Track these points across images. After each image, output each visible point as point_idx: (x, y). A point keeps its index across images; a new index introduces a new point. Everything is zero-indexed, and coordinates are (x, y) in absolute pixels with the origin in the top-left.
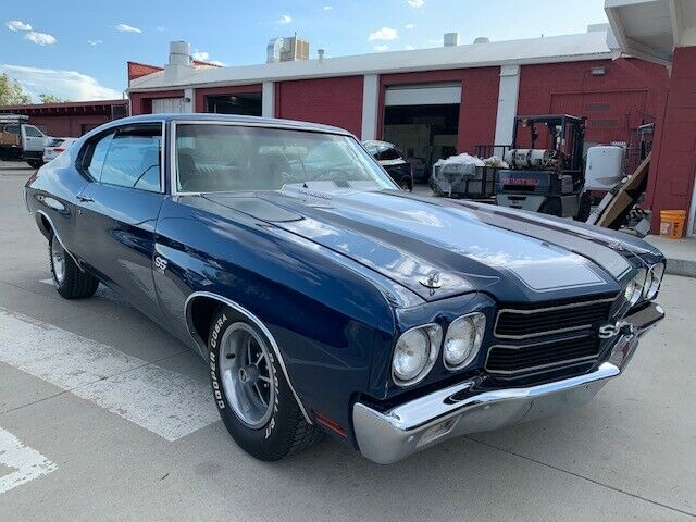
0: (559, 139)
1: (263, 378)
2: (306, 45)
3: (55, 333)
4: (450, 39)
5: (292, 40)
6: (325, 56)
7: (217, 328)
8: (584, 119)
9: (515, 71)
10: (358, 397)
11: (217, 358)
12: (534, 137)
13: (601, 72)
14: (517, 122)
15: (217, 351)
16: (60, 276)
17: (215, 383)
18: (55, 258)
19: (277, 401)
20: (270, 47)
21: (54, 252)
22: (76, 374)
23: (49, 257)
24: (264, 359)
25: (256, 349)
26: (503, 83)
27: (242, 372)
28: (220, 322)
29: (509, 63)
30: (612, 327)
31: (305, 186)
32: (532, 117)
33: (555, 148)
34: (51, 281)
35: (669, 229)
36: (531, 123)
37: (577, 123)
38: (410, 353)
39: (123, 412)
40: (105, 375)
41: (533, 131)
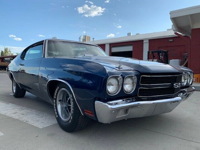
0: (161, 56)
1: (70, 105)
2: (90, 38)
3: (10, 105)
4: (129, 34)
5: (85, 36)
6: (95, 40)
7: (56, 92)
8: (168, 51)
9: (148, 41)
10: (97, 99)
11: (56, 102)
12: (154, 57)
13: (172, 41)
14: (149, 52)
15: (56, 99)
16: (14, 91)
17: (56, 112)
18: (13, 86)
19: (73, 110)
20: (80, 38)
21: (14, 84)
22: (15, 114)
23: (12, 86)
24: (70, 99)
25: (68, 97)
26: (144, 44)
27: (63, 103)
28: (57, 90)
29: (146, 39)
30: (178, 84)
31: (84, 55)
32: (153, 51)
33: (160, 59)
34: (12, 94)
35: (195, 80)
36: (152, 53)
37: (166, 52)
38: (112, 85)
39: (27, 122)
40: (23, 113)
41: (153, 55)
